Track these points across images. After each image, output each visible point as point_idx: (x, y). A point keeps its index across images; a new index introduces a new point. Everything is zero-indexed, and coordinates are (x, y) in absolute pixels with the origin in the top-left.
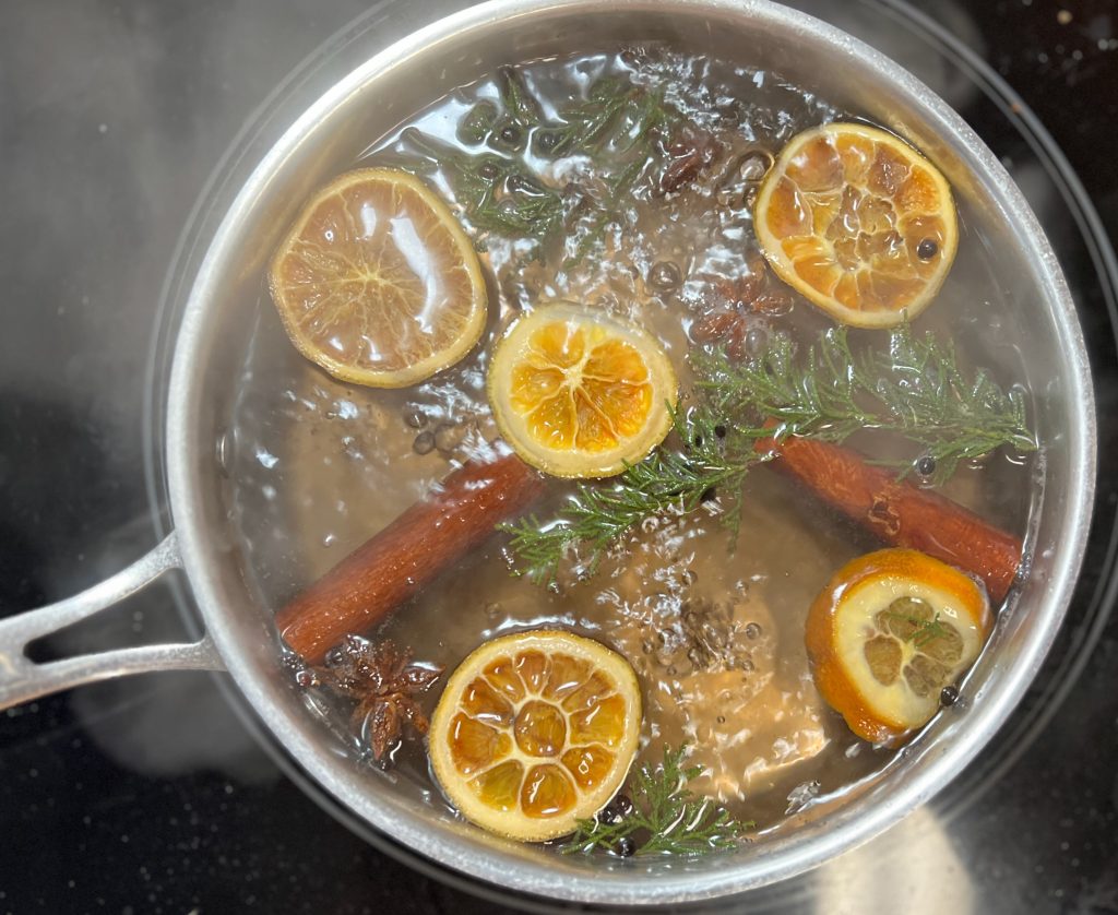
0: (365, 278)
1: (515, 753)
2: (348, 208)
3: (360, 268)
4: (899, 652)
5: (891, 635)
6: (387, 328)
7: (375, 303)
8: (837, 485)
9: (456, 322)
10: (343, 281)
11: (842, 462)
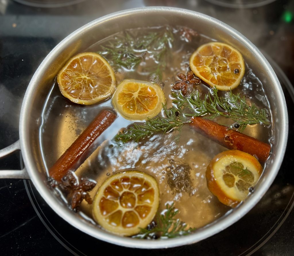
0: (83, 77)
1: (120, 208)
2: (81, 62)
3: (82, 75)
4: (234, 179)
5: (231, 173)
6: (88, 90)
7: (85, 84)
8: (214, 132)
9: (107, 88)
10: (77, 78)
11: (215, 126)
